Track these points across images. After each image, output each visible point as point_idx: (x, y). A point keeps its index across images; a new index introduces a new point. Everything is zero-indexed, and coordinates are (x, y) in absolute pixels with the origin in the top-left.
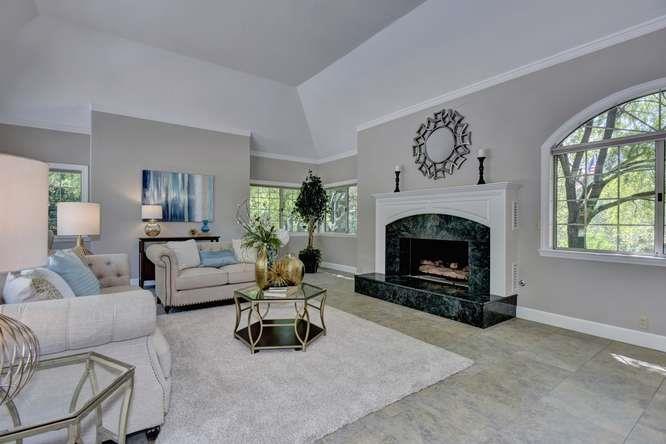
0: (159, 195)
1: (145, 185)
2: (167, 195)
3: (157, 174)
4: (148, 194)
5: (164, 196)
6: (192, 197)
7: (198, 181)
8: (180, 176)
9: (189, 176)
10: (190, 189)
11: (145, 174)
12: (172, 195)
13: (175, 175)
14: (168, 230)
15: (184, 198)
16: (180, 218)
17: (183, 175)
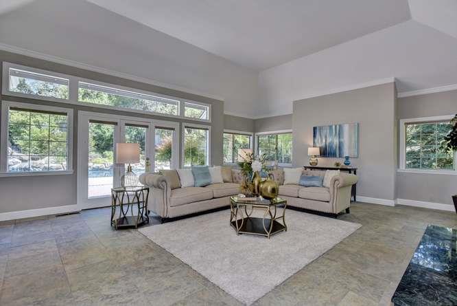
0: (322, 141)
1: (315, 136)
2: (326, 141)
3: (321, 128)
4: (316, 141)
5: (324, 141)
6: (342, 140)
7: (346, 128)
8: (334, 127)
9: (340, 126)
10: (340, 135)
11: (315, 129)
12: (329, 140)
13: (331, 127)
14: (322, 162)
15: (336, 141)
16: (334, 155)
17: (336, 126)
